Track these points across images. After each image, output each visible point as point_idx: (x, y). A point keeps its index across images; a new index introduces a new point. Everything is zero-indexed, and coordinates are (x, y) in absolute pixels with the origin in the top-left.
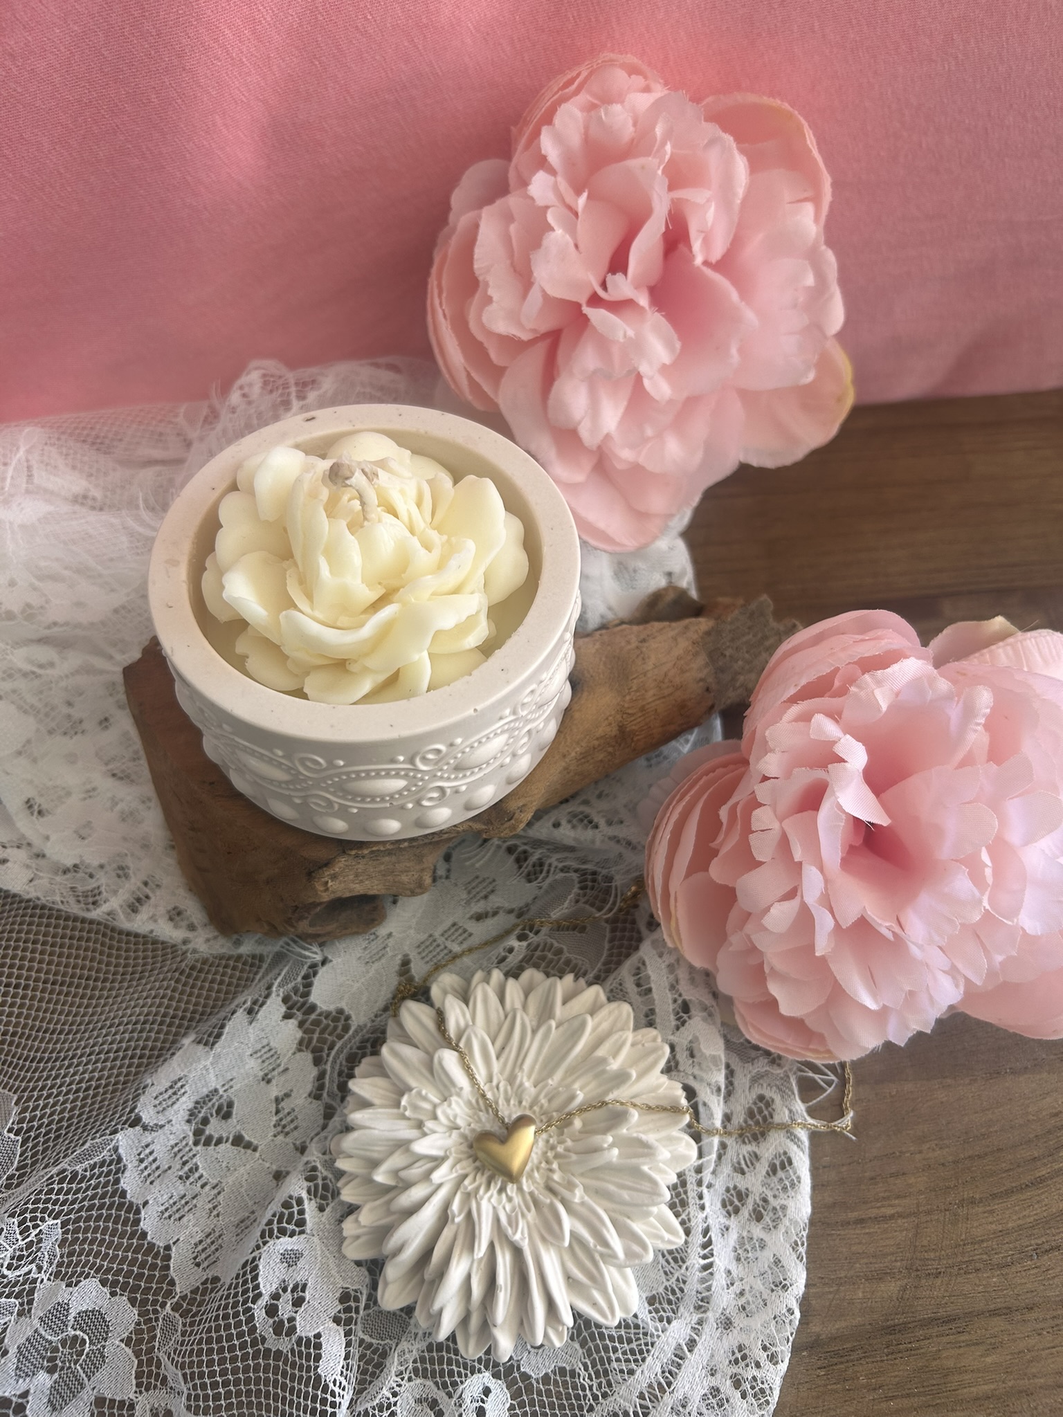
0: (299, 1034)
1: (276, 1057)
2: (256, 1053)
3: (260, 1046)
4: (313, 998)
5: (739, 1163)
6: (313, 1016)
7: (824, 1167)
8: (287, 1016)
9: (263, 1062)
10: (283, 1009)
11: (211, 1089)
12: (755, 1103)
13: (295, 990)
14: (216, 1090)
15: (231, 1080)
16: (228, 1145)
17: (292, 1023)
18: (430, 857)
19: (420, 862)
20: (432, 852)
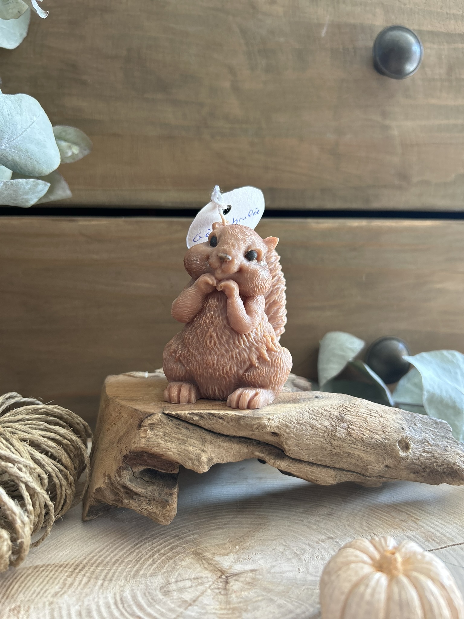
18: (210, 446)
19: (203, 444)
20: (211, 443)
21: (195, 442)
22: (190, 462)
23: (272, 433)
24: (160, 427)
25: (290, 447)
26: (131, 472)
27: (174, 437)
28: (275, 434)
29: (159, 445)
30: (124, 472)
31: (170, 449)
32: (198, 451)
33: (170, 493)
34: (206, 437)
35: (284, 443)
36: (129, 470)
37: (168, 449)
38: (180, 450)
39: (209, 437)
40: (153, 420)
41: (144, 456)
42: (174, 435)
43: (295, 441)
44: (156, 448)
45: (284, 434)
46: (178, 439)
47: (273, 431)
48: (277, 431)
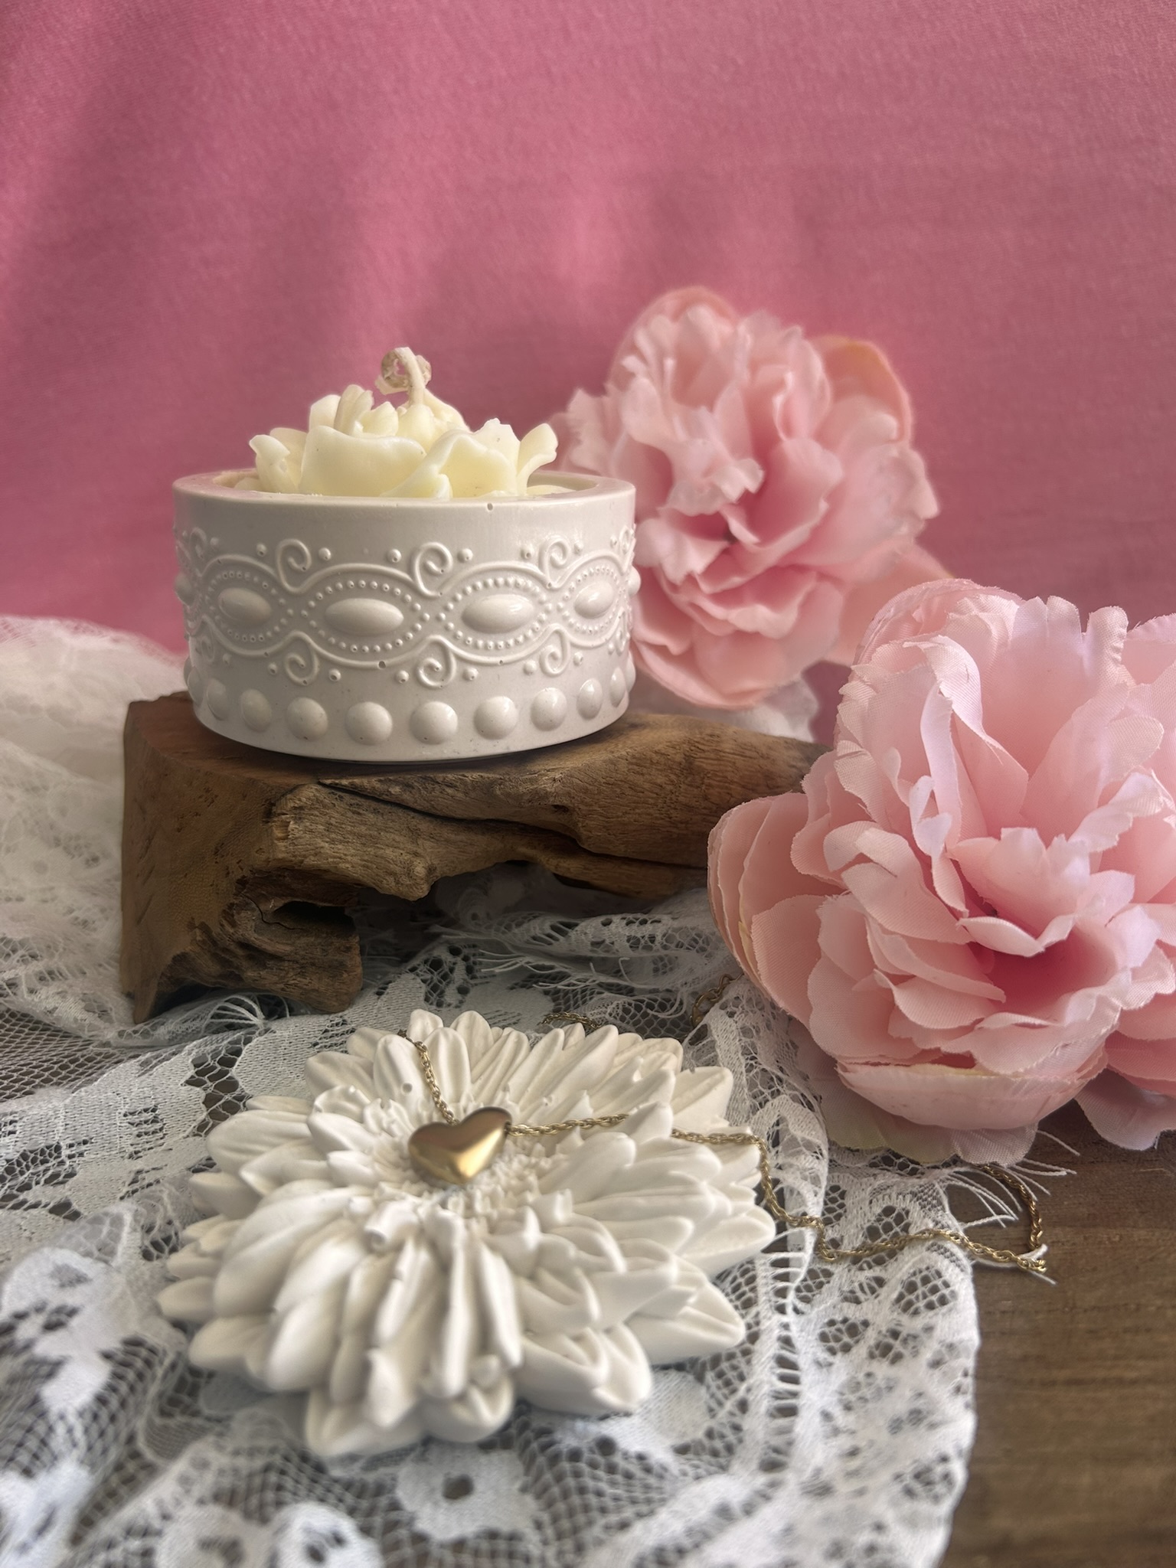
0: (203, 1115)
1: (161, 1134)
2: (132, 1114)
3: (143, 1107)
4: (234, 1072)
5: (852, 1292)
6: (228, 1097)
7: (1004, 1312)
8: (191, 1082)
9: (139, 1136)
10: (192, 1072)
11: (50, 1142)
12: (879, 1220)
13: (216, 1052)
14: (58, 1148)
15: (85, 1142)
16: (44, 1212)
17: (199, 1093)
18: (428, 844)
19: (414, 842)
20: (431, 837)
21: (397, 838)
22: (391, 879)
23: (556, 806)
24: (317, 813)
25: (591, 830)
26: (257, 913)
27: (351, 833)
28: (561, 809)
29: (318, 850)
30: (243, 915)
31: (343, 857)
32: (407, 857)
33: (347, 948)
34: (419, 826)
35: (580, 825)
36: (253, 910)
37: (340, 858)
38: (366, 858)
39: (425, 825)
40: (300, 800)
41: (285, 877)
42: (349, 828)
43: (601, 818)
44: (312, 858)
45: (581, 807)
46: (360, 836)
47: (558, 803)
48: (565, 802)
